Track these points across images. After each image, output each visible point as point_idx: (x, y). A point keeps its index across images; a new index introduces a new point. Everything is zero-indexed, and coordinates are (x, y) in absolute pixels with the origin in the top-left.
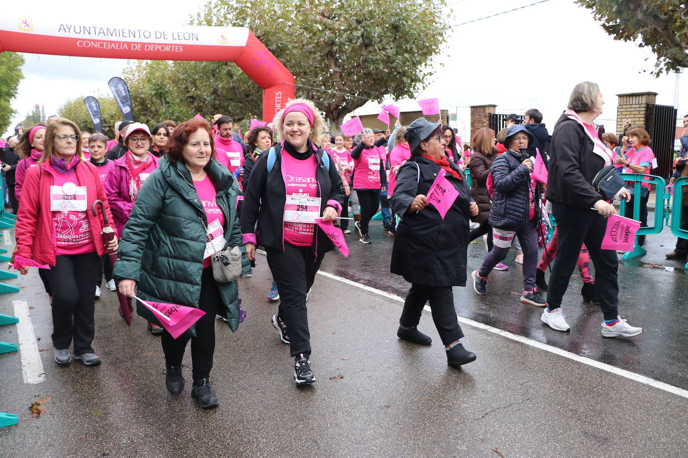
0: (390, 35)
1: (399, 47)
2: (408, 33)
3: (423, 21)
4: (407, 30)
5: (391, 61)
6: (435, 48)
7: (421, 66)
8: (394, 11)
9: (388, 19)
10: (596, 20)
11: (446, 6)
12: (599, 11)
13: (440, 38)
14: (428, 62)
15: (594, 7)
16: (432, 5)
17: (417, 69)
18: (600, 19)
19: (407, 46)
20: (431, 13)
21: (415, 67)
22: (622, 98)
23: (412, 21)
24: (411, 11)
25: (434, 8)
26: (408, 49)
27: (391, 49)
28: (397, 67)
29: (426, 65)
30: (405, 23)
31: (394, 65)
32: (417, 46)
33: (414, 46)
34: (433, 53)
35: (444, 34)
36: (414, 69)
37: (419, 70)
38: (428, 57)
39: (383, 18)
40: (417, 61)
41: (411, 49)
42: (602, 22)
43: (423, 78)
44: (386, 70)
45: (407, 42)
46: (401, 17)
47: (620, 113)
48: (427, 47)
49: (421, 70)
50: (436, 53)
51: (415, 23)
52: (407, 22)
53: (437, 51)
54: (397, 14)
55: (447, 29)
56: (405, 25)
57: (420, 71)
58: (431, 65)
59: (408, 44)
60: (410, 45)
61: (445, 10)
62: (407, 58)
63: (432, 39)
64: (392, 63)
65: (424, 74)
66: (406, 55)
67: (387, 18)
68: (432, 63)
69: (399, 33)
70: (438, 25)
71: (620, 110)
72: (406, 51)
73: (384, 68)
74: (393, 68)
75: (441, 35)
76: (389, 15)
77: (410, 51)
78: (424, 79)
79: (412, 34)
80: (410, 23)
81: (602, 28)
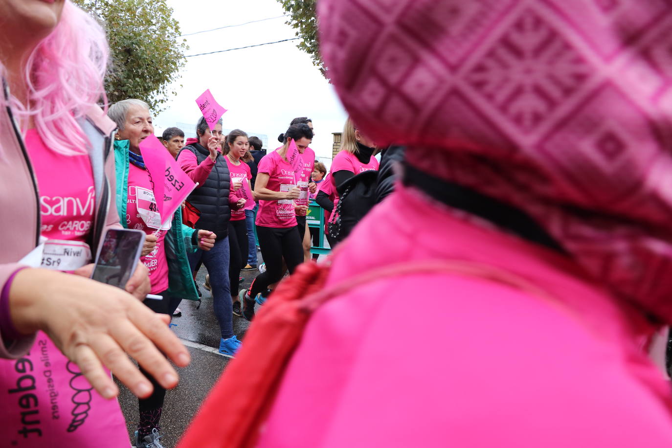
0: (122, 58)
1: (130, 71)
2: (140, 59)
3: (156, 48)
4: (140, 55)
5: (122, 85)
6: (168, 76)
7: (153, 93)
8: (127, 34)
9: (120, 42)
10: (315, 65)
11: (180, 36)
12: (317, 57)
13: (173, 67)
14: (160, 89)
15: (313, 53)
16: (167, 32)
17: (149, 95)
18: (318, 65)
19: (139, 70)
20: (165, 41)
21: (146, 93)
22: (337, 136)
23: (145, 46)
24: (145, 36)
25: (168, 36)
26: (140, 74)
27: (122, 71)
28: (127, 91)
29: (158, 92)
30: (137, 48)
31: (125, 88)
32: (149, 72)
33: (146, 72)
34: (166, 81)
35: (177, 63)
36: (146, 94)
37: (150, 96)
38: (160, 85)
39: (115, 39)
40: (149, 87)
41: (143, 73)
42: (320, 67)
43: (155, 104)
44: (116, 93)
45: (140, 67)
46: (134, 41)
47: (335, 150)
48: (159, 74)
49: (153, 96)
50: (168, 81)
51: (148, 49)
52: (139, 47)
53: (170, 79)
54: (130, 38)
55: (181, 58)
56: (137, 49)
57: (152, 98)
58: (163, 93)
59: (140, 68)
60: (142, 69)
61: (179, 40)
62: (138, 82)
63: (165, 66)
64: (123, 86)
65: (156, 101)
66: (138, 79)
67: (120, 40)
68: (165, 91)
69: (132, 57)
70: (172, 53)
71: (335, 147)
72: (138, 76)
73: (114, 91)
74: (124, 91)
75: (175, 64)
76: (122, 37)
77: (142, 76)
78: (156, 107)
79: (144, 59)
80: (143, 48)
81: (320, 71)
